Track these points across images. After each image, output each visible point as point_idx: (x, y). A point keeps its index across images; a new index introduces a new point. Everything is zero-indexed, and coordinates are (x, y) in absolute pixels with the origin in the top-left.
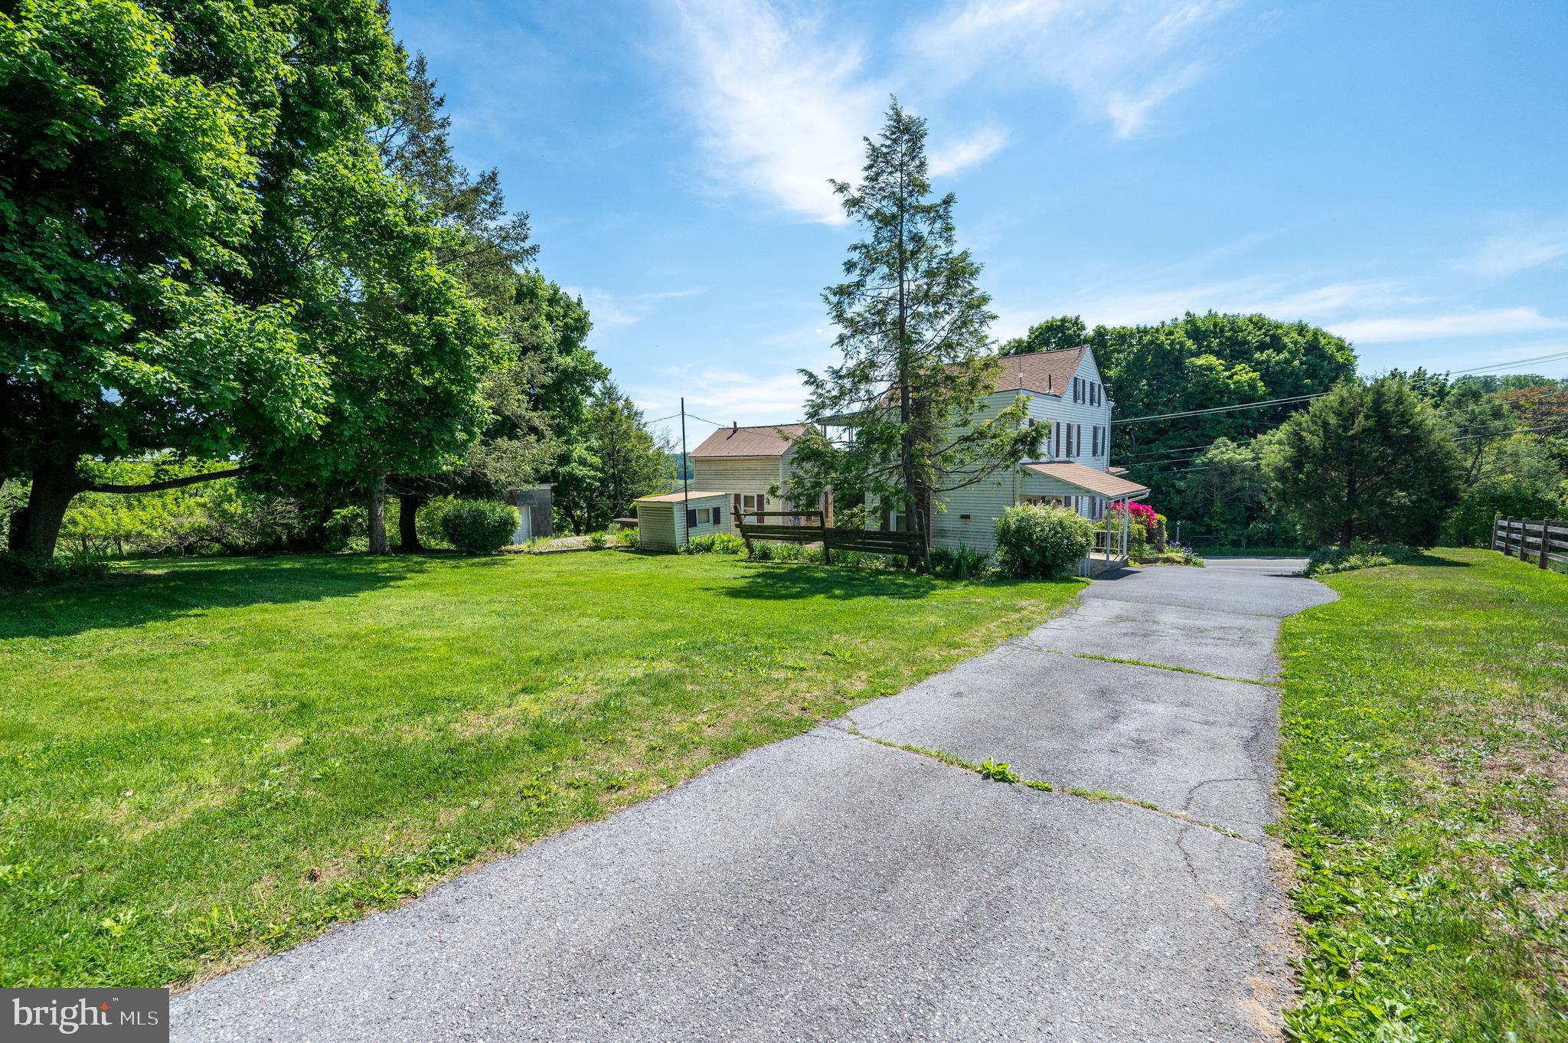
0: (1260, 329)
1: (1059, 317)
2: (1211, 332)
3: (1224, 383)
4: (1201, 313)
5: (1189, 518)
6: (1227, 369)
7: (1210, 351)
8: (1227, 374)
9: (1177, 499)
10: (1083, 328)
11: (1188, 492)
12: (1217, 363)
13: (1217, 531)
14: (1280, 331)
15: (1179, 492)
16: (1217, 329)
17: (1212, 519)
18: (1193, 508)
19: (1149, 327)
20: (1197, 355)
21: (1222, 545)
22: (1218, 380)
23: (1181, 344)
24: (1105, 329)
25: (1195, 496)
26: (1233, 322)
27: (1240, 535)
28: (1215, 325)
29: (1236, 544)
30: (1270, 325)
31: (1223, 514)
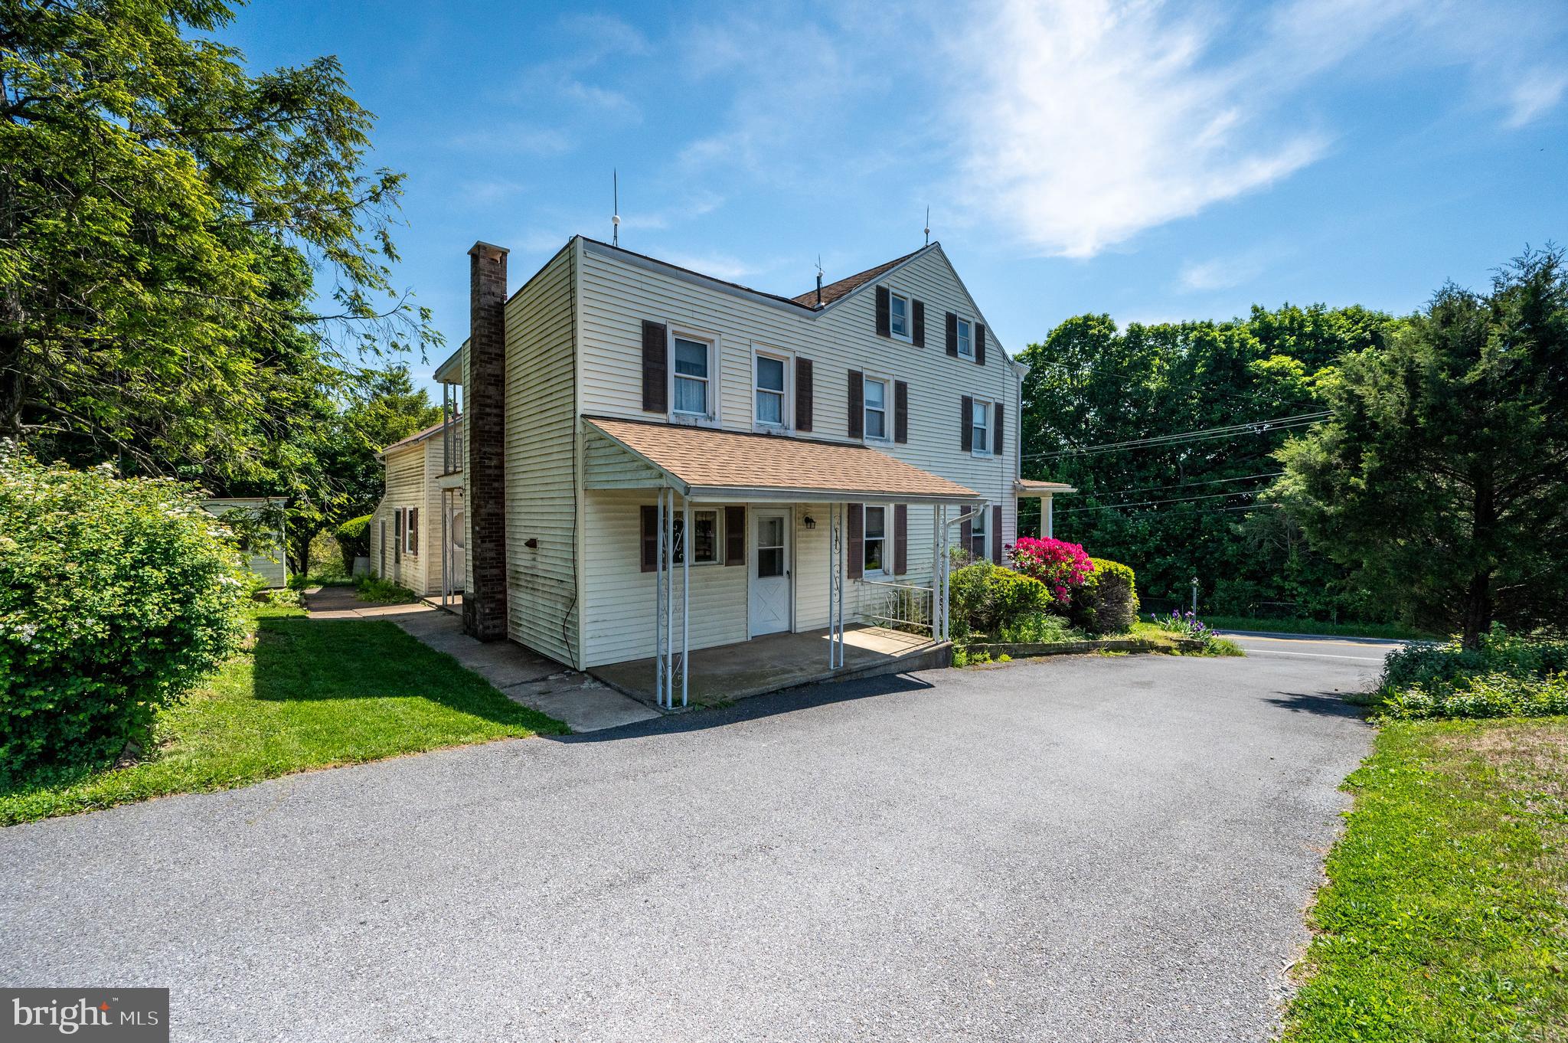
0: (1357, 323)
1: (1081, 315)
2: (1286, 328)
3: (1301, 391)
4: (1272, 308)
5: (1250, 576)
6: (1307, 374)
7: (1283, 351)
8: (1308, 379)
9: (1232, 549)
10: (1112, 329)
11: (1249, 539)
12: (1292, 365)
13: (1293, 596)
14: (1385, 324)
15: (1237, 539)
16: (1295, 325)
17: (1285, 578)
18: (1258, 563)
19: (1198, 322)
20: (1266, 356)
21: (1301, 617)
22: (1294, 386)
23: (1243, 343)
24: (1139, 327)
25: (1261, 544)
26: (1316, 314)
27: (1327, 604)
28: (1292, 319)
29: (1321, 616)
30: (1371, 317)
31: (1300, 572)
